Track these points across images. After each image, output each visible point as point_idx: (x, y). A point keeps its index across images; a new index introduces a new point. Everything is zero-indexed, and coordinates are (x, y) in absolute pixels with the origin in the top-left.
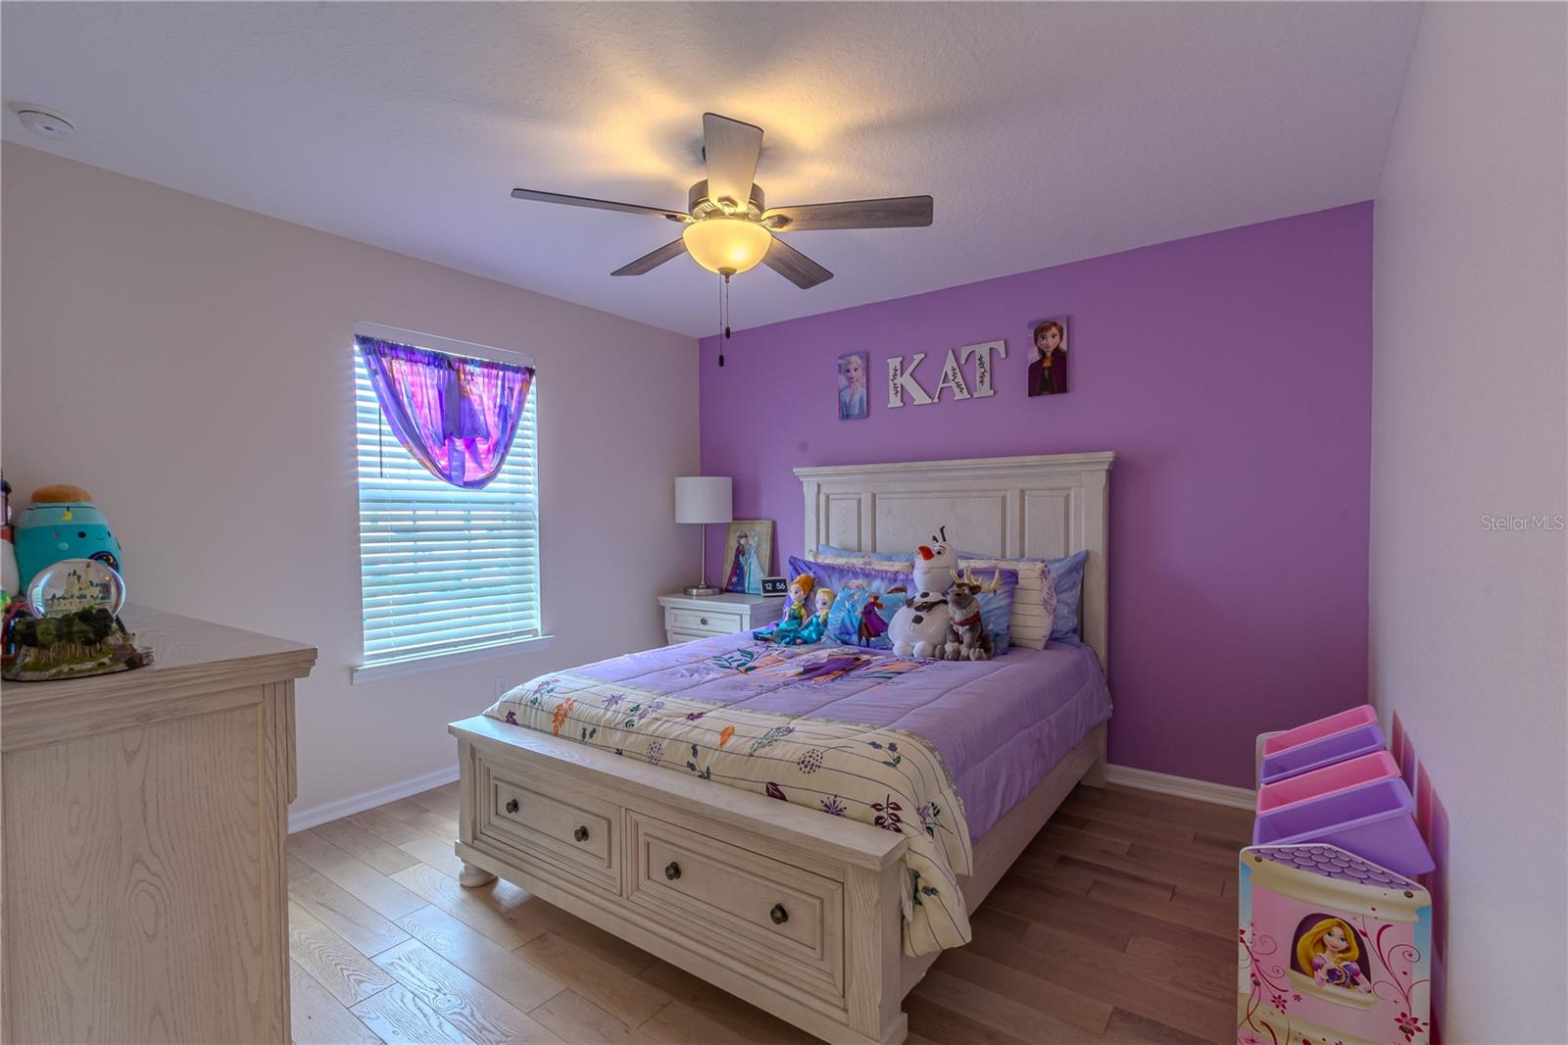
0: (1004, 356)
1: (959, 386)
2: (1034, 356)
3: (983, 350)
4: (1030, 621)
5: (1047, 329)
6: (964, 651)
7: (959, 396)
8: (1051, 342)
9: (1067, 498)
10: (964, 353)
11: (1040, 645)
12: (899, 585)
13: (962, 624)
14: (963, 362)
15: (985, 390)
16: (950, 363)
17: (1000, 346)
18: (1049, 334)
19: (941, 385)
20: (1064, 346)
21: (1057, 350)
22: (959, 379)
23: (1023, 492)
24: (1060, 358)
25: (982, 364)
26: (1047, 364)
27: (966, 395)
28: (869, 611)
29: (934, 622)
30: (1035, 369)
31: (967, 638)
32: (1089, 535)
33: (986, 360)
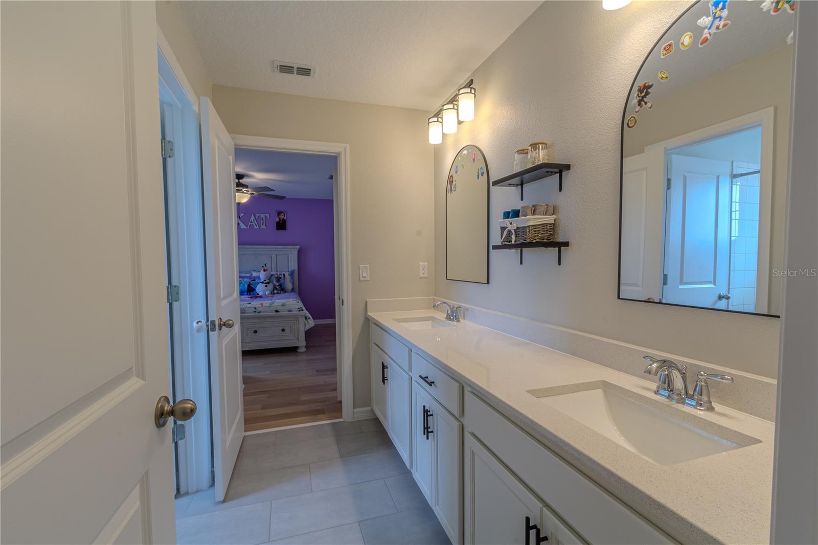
0: (269, 218)
1: (256, 224)
2: (277, 220)
3: (263, 216)
4: (289, 285)
5: (281, 213)
6: (279, 292)
7: (256, 227)
8: (282, 217)
9: (288, 256)
10: (257, 215)
11: (290, 291)
12: (253, 279)
13: (278, 286)
14: (257, 218)
15: (264, 227)
16: (252, 218)
17: (268, 215)
18: (281, 215)
19: (250, 224)
20: (285, 218)
21: (283, 219)
22: (256, 223)
23: (277, 255)
24: (284, 221)
25: (263, 220)
26: (281, 222)
27: (258, 227)
28: (249, 285)
29: (270, 286)
30: (278, 223)
31: (280, 289)
32: (294, 266)
33: (264, 218)
